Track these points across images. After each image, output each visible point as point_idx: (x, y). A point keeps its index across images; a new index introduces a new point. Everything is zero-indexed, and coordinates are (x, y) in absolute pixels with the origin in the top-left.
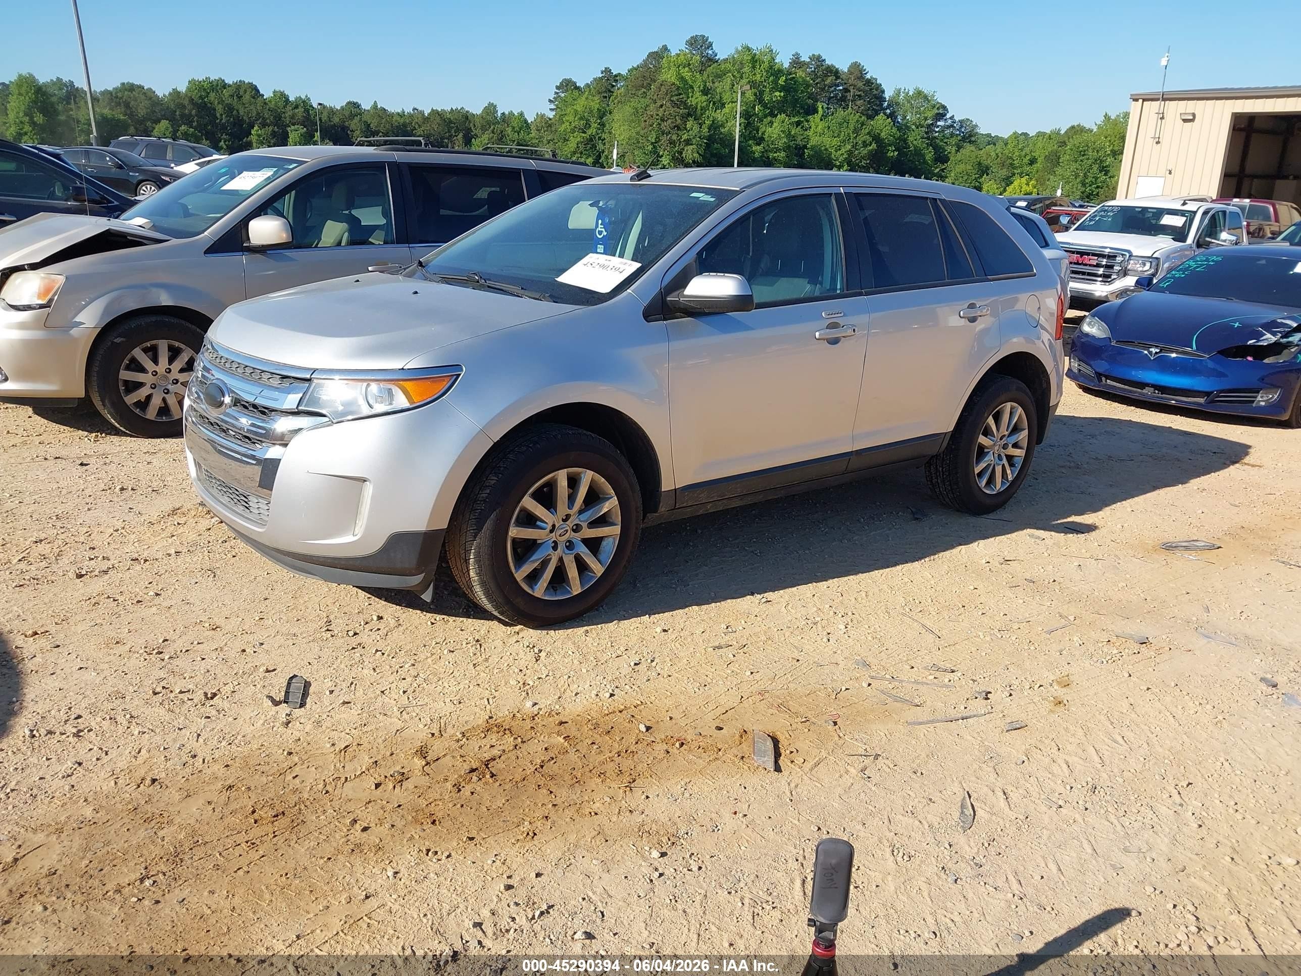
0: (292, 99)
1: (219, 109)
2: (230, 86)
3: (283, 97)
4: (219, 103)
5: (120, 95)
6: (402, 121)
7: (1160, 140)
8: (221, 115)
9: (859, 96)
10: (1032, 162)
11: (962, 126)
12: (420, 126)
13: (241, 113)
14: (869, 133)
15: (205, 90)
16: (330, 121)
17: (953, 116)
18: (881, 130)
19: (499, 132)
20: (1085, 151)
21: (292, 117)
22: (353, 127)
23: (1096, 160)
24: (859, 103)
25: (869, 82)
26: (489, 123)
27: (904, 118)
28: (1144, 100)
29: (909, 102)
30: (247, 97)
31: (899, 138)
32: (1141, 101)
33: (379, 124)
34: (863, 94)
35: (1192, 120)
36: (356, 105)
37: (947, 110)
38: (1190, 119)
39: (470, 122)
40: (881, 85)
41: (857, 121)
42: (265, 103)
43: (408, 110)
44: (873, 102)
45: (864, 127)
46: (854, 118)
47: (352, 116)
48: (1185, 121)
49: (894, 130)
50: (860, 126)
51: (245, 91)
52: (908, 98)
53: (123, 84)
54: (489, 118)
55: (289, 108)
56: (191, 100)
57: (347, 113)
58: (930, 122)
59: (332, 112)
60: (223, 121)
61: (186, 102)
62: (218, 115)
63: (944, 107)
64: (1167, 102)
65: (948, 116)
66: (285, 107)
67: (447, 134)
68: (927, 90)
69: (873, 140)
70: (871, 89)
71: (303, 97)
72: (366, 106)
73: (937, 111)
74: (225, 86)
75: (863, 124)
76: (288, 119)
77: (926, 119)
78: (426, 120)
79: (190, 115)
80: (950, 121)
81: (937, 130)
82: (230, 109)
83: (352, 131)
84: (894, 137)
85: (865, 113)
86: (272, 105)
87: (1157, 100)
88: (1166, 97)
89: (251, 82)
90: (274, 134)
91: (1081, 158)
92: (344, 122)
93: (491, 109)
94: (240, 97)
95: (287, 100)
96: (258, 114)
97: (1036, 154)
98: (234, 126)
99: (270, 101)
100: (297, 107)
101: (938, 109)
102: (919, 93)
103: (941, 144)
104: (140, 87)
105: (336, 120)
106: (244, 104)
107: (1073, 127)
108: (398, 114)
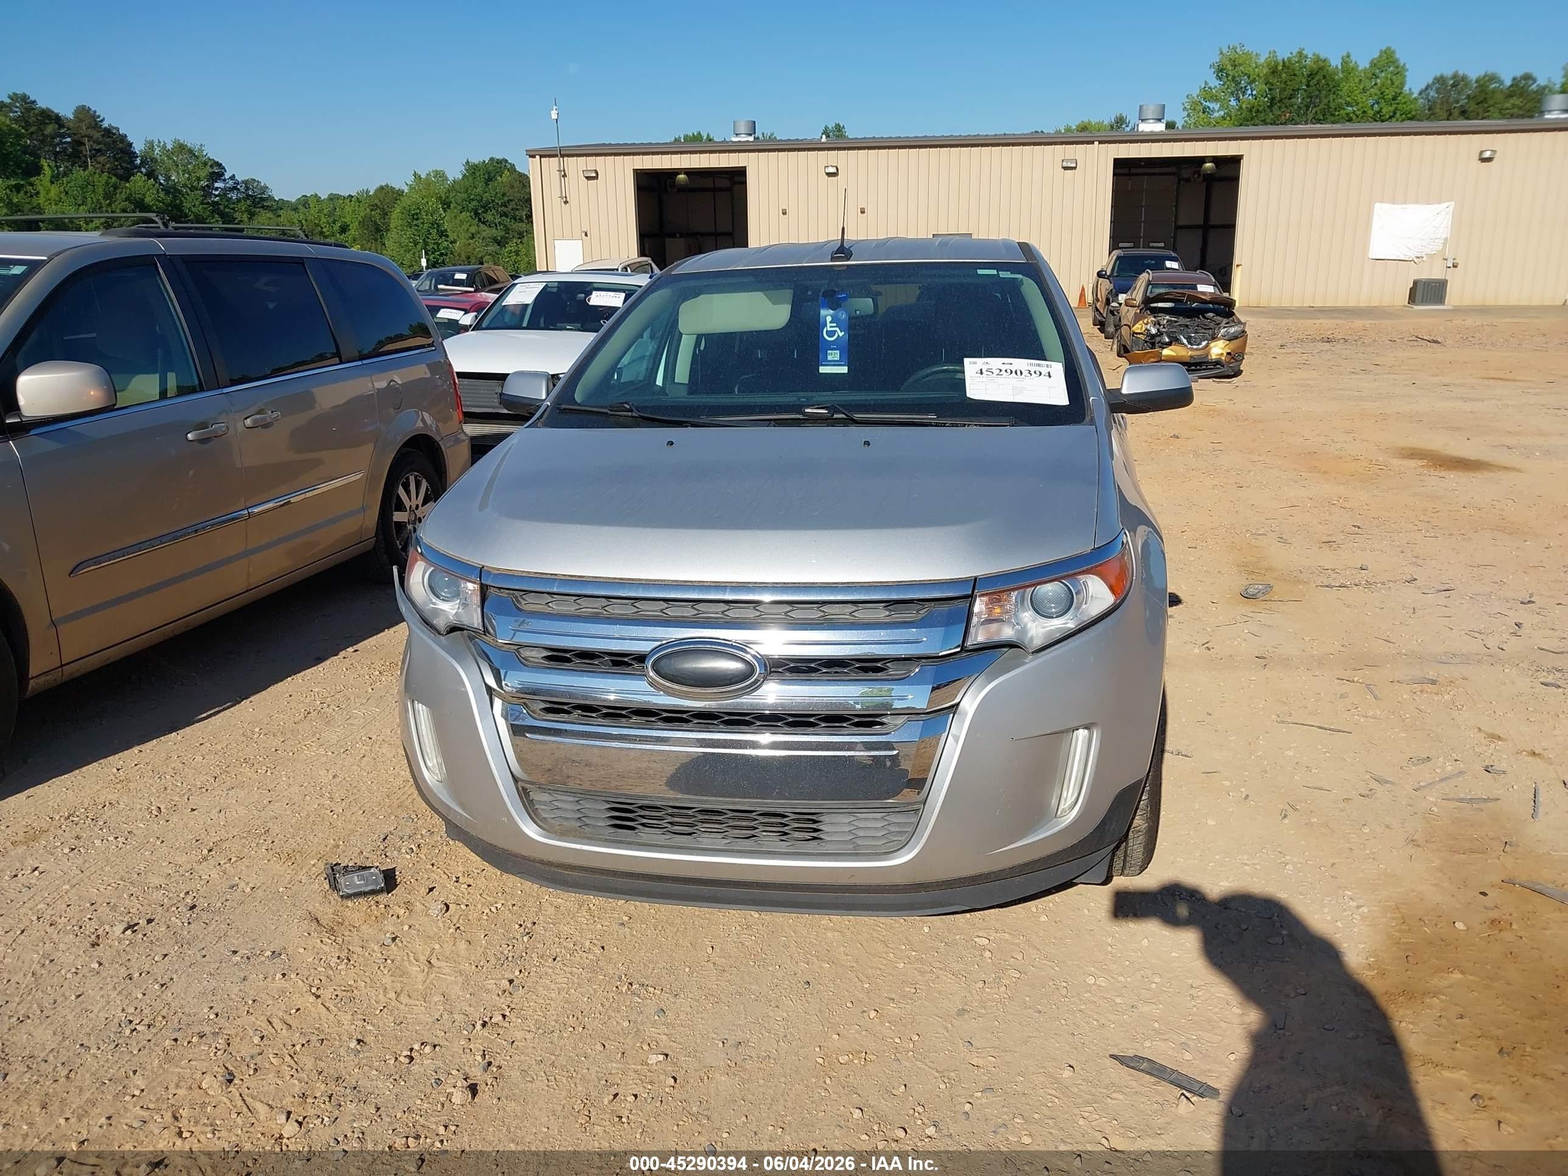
7: (568, 199)
9: (99, 150)
10: (344, 229)
11: (247, 189)
14: (127, 199)
17: (234, 175)
18: (144, 195)
20: (417, 214)
23: (433, 225)
24: (101, 159)
25: (108, 132)
27: (168, 178)
28: (541, 156)
29: (169, 158)
31: (170, 205)
32: (538, 157)
34: (104, 148)
35: (596, 178)
37: (224, 168)
38: (593, 177)
40: (126, 136)
41: (107, 183)
44: (120, 158)
45: (118, 191)
46: (100, 180)
48: (588, 178)
49: (162, 195)
50: (111, 189)
52: (169, 154)
58: (203, 183)
63: (219, 165)
64: (565, 159)
65: (227, 176)
68: (191, 141)
69: (135, 208)
70: (114, 142)
73: (211, 170)
75: (116, 187)
77: (199, 179)
80: (231, 182)
81: (217, 193)
84: (164, 203)
85: (113, 172)
87: (555, 156)
88: (564, 153)
91: (415, 222)
97: (347, 220)
101: (211, 166)
102: (181, 148)
103: (227, 210)
107: (382, 188)
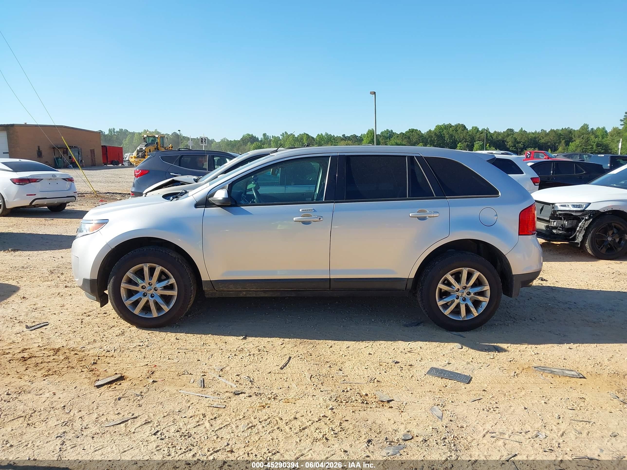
0: (480, 130)
1: (447, 137)
2: (453, 126)
3: (476, 129)
4: (447, 134)
5: (408, 134)
6: (534, 136)
8: (447, 139)
12: (543, 138)
13: (456, 137)
15: (442, 129)
16: (497, 138)
19: (586, 138)
21: (479, 138)
22: (508, 140)
26: (583, 134)
30: (460, 131)
33: (521, 138)
36: (512, 130)
39: (572, 134)
42: (467, 133)
43: (539, 130)
47: (508, 135)
51: (460, 128)
53: (410, 129)
54: (584, 131)
55: (478, 134)
56: (435, 134)
57: (506, 134)
59: (499, 134)
60: (448, 141)
61: (433, 135)
62: (446, 139)
66: (476, 133)
67: (558, 141)
71: (486, 128)
72: (517, 130)
74: (451, 126)
76: (477, 139)
78: (547, 134)
79: (434, 140)
82: (451, 136)
83: (508, 142)
86: (470, 133)
89: (462, 124)
90: (468, 146)
92: (504, 138)
93: (585, 127)
94: (456, 131)
95: (478, 130)
96: (464, 137)
98: (452, 143)
99: (470, 131)
100: (482, 133)
104: (416, 130)
105: (500, 138)
106: (458, 133)
108: (533, 133)
